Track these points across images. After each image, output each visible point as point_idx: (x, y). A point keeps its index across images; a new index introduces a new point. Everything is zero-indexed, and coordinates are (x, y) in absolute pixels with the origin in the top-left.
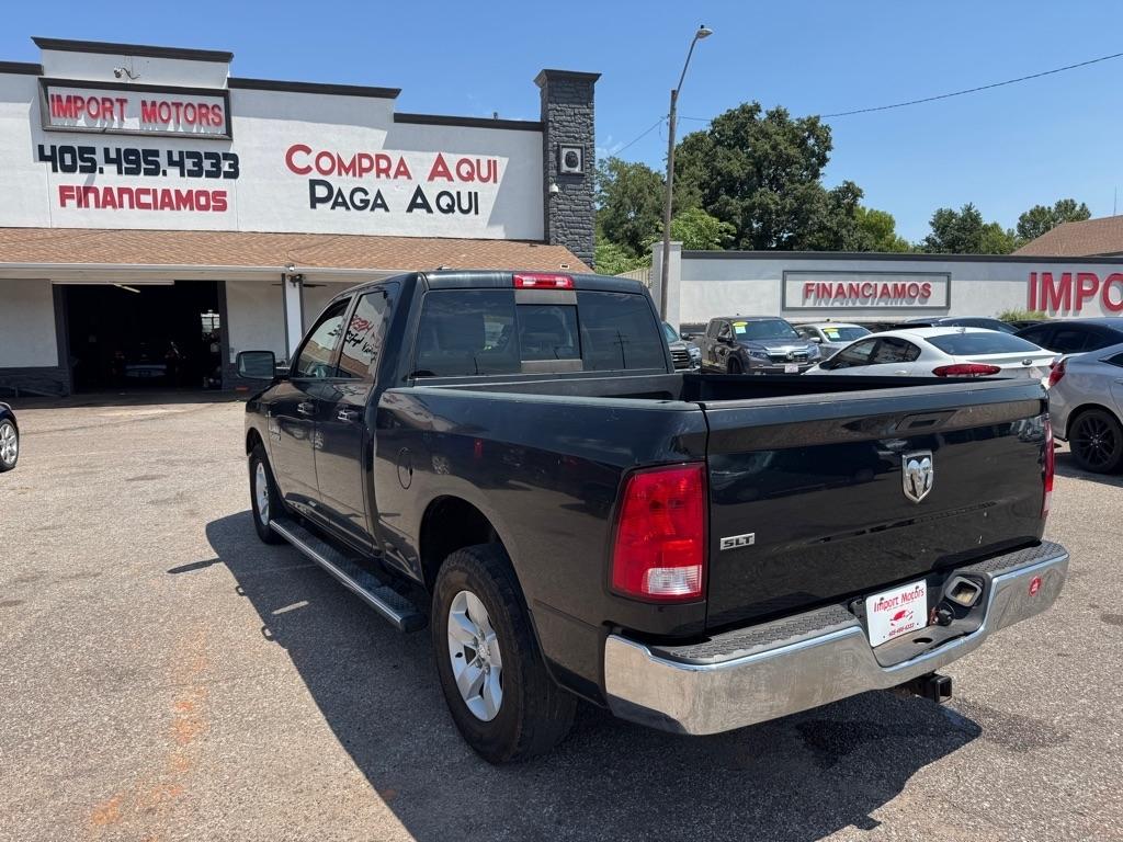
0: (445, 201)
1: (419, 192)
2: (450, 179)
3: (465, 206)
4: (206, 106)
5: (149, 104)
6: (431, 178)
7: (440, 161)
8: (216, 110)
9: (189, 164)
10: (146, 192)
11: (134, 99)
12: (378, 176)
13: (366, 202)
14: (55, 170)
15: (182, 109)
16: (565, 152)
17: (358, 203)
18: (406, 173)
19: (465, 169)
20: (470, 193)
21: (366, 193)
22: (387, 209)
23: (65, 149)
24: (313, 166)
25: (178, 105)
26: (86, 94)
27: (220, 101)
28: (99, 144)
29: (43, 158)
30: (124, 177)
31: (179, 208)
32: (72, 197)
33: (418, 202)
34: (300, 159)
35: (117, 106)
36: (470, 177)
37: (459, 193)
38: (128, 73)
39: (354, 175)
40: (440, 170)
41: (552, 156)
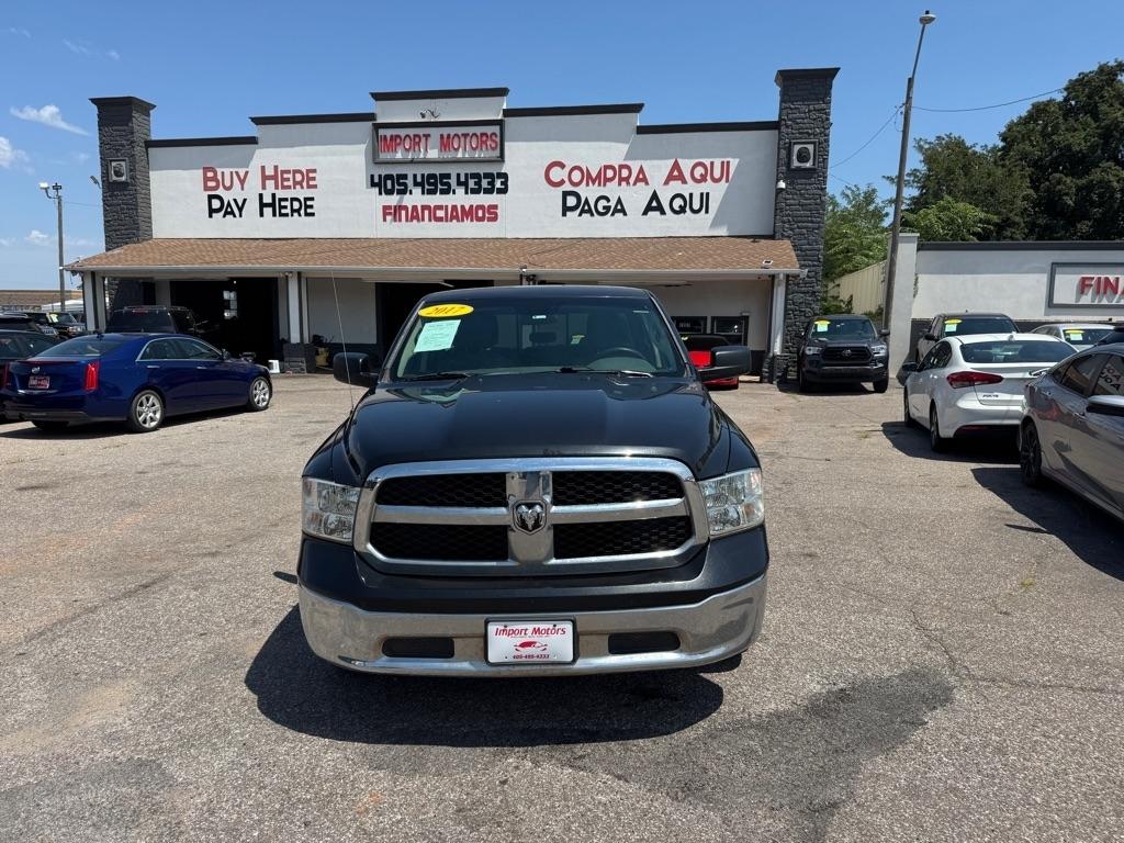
0: (678, 203)
1: (655, 196)
2: (684, 182)
3: (696, 206)
4: (486, 134)
5: (445, 136)
6: (666, 183)
7: (676, 166)
8: (494, 137)
9: (471, 183)
10: (440, 207)
11: (435, 132)
12: (620, 184)
13: (607, 208)
14: (380, 193)
15: (468, 138)
16: (797, 148)
17: (601, 209)
18: (645, 180)
19: (699, 171)
20: (702, 194)
21: (608, 200)
22: (625, 214)
23: (389, 177)
24: (566, 180)
25: (465, 135)
26: (402, 132)
27: (496, 129)
28: (409, 171)
29: (373, 184)
30: (427, 197)
31: (463, 220)
32: (390, 214)
33: (654, 205)
34: (556, 175)
35: (423, 140)
36: (703, 179)
37: (691, 195)
38: (432, 114)
39: (599, 185)
40: (675, 174)
41: (783, 152)
